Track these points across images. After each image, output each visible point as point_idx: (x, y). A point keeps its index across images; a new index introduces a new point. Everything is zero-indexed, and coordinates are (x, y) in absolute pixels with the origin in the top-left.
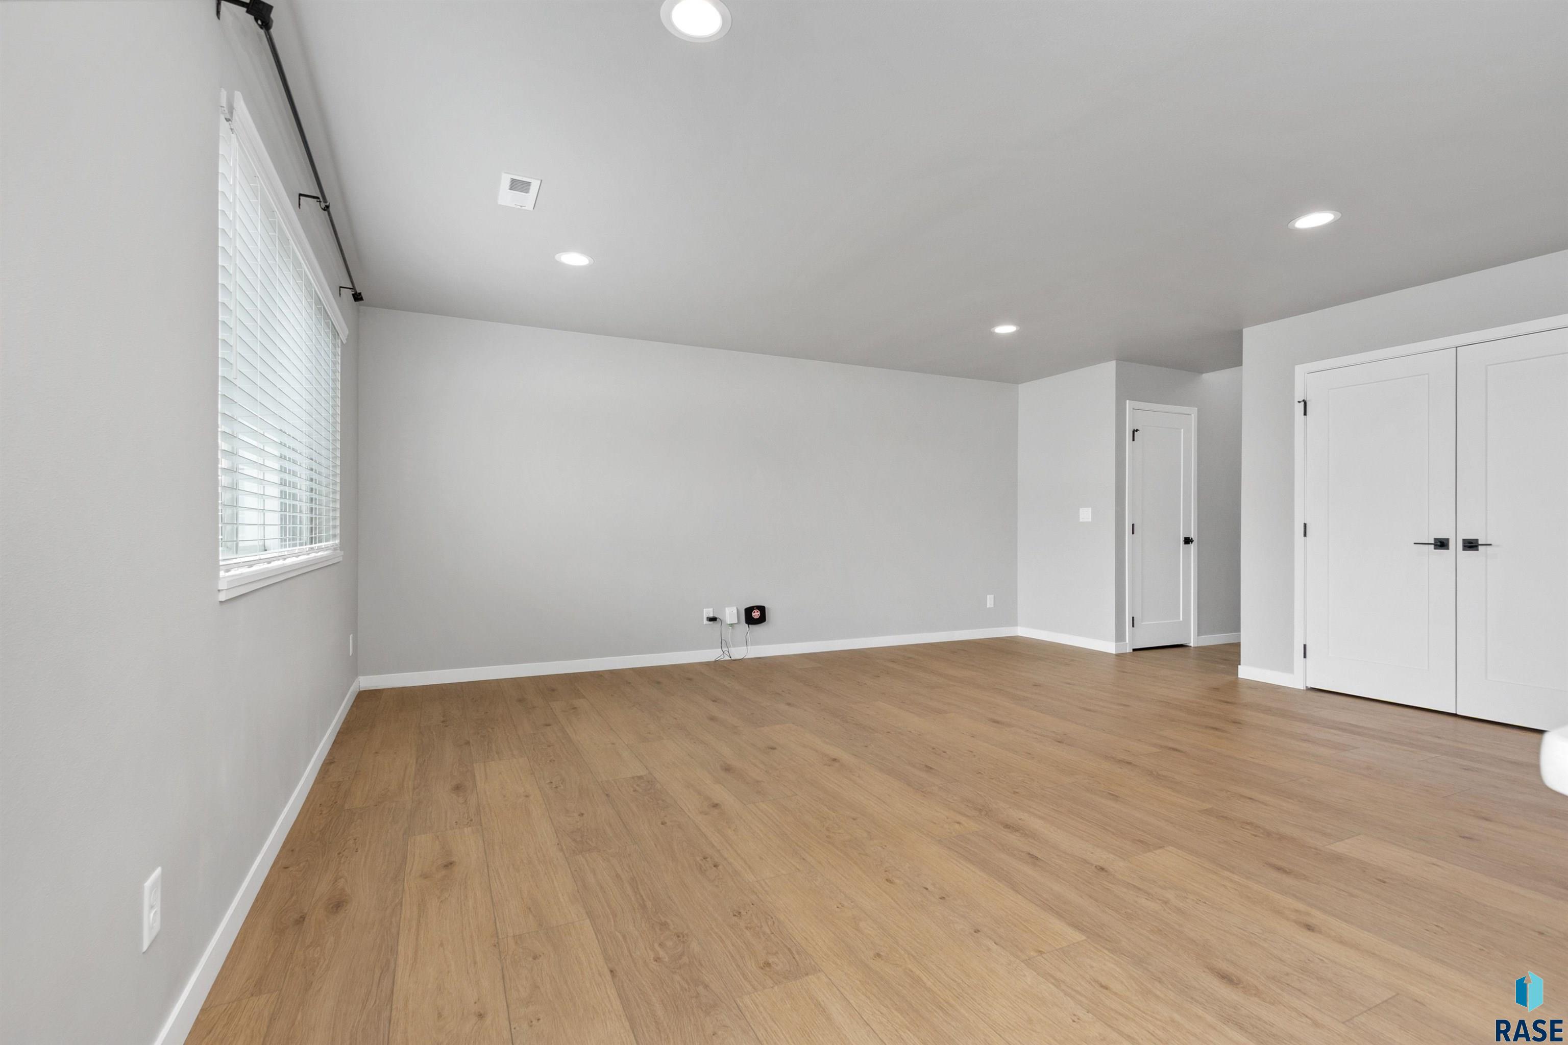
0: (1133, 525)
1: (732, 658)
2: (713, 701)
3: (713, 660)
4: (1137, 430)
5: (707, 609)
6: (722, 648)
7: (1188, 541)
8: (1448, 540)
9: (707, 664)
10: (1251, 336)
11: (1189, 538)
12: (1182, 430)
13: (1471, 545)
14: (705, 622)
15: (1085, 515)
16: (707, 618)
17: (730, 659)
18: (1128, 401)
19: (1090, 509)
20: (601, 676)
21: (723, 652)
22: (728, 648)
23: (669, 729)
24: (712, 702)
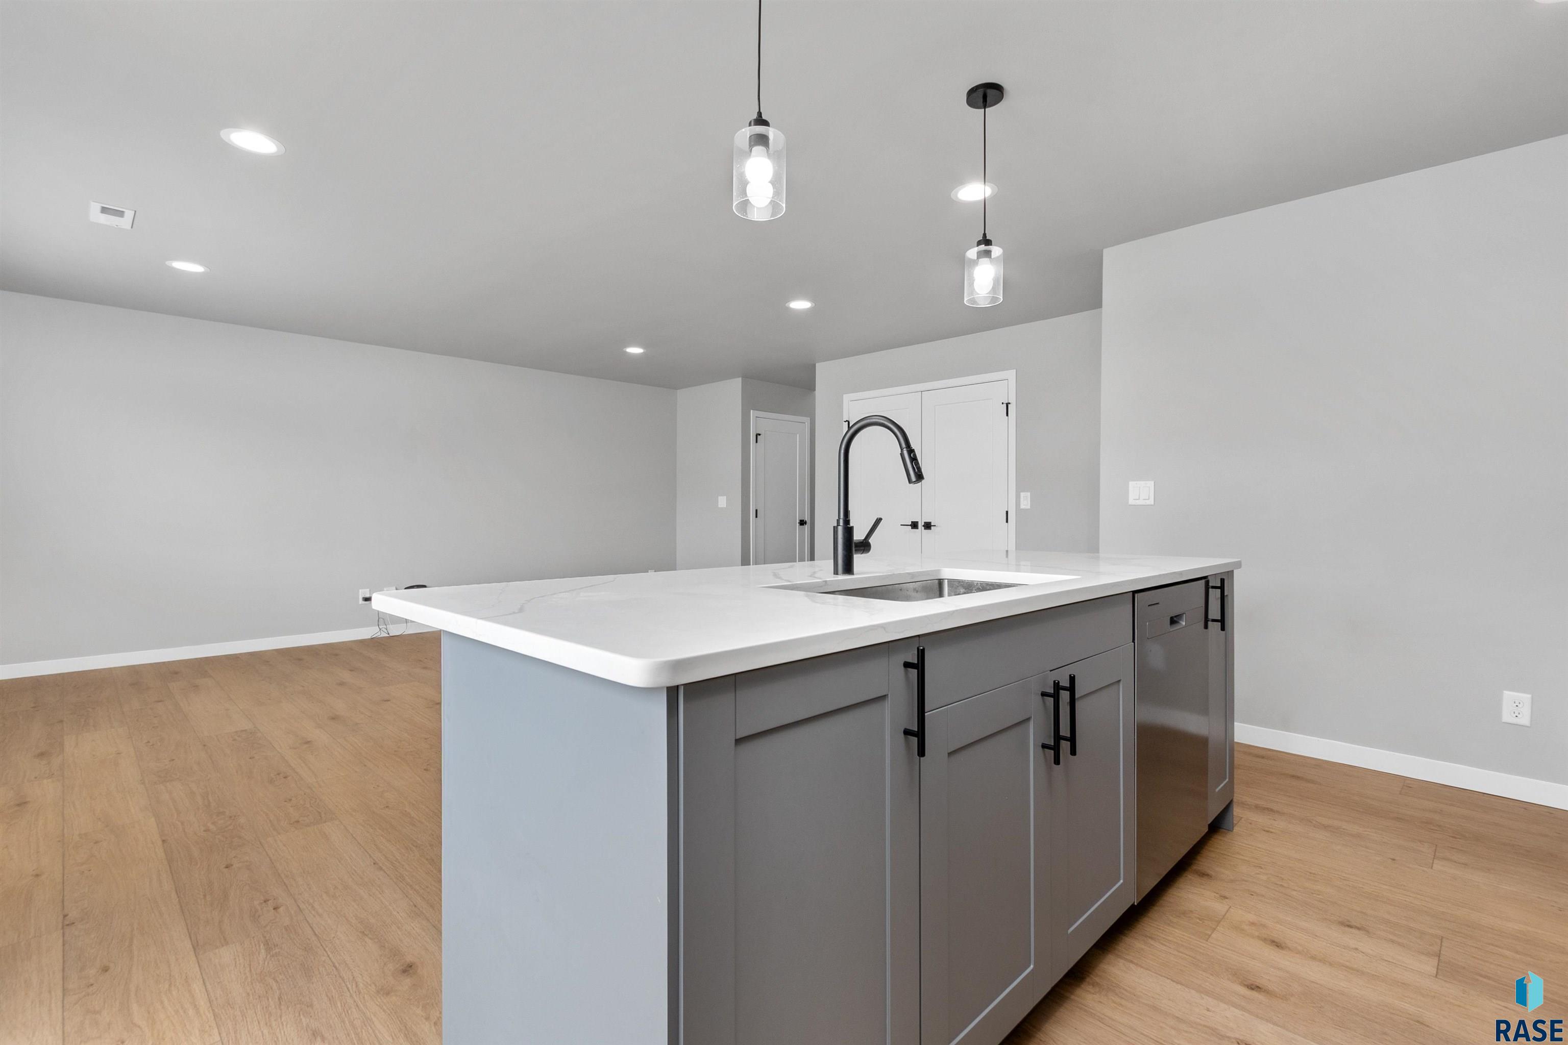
0: (756, 511)
1: (391, 635)
2: (351, 670)
3: (370, 637)
4: (759, 435)
5: (363, 590)
6: (379, 626)
7: (802, 523)
8: (917, 522)
9: (362, 642)
10: (822, 370)
11: (803, 520)
12: (798, 435)
13: (928, 526)
14: (361, 602)
15: (722, 502)
16: (363, 598)
17: (388, 635)
18: (752, 411)
19: (725, 497)
20: (238, 657)
21: (380, 629)
22: (386, 625)
23: (292, 694)
24: (349, 672)
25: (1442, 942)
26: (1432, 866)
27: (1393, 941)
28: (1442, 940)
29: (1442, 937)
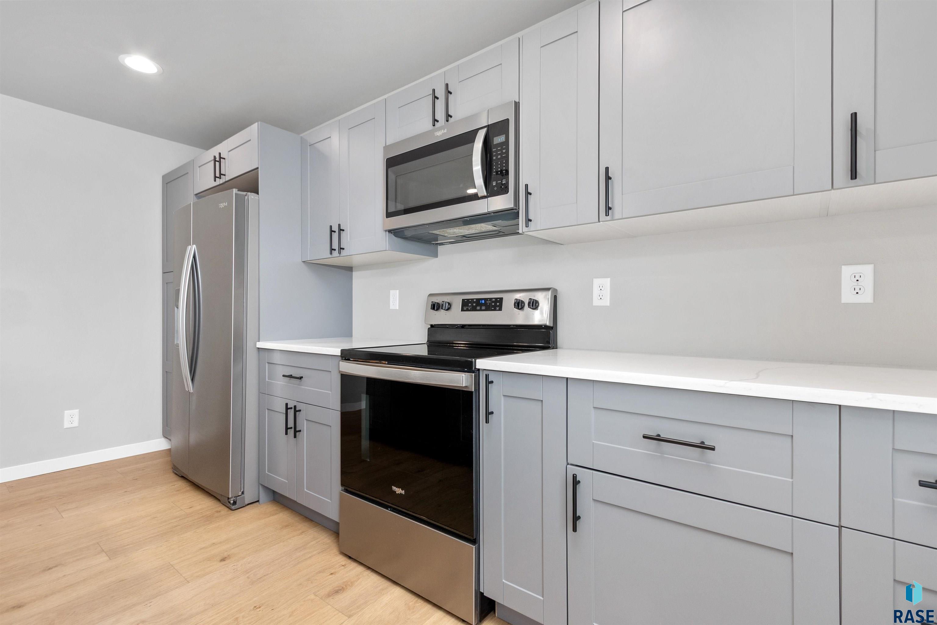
25: (99, 545)
26: (63, 517)
27: (78, 560)
28: (98, 544)
29: (98, 543)
